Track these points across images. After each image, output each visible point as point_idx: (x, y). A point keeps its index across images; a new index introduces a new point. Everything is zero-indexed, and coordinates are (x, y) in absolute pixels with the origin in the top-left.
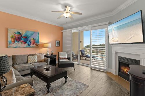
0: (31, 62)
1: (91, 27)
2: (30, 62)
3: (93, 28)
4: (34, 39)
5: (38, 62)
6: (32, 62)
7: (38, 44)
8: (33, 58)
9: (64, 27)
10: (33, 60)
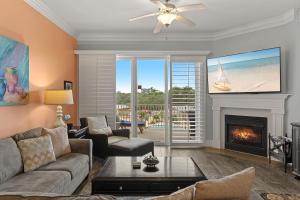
0: (36, 163)
1: (173, 55)
2: (33, 167)
3: (177, 58)
4: (15, 72)
5: (57, 158)
6: (41, 163)
7: (26, 91)
8: (39, 146)
9: (81, 39)
10: (42, 154)
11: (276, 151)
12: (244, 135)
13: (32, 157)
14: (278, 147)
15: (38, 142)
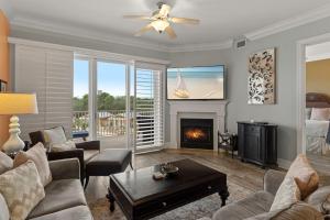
11: (224, 144)
12: (195, 135)
13: (21, 199)
14: (226, 141)
15: (24, 173)
